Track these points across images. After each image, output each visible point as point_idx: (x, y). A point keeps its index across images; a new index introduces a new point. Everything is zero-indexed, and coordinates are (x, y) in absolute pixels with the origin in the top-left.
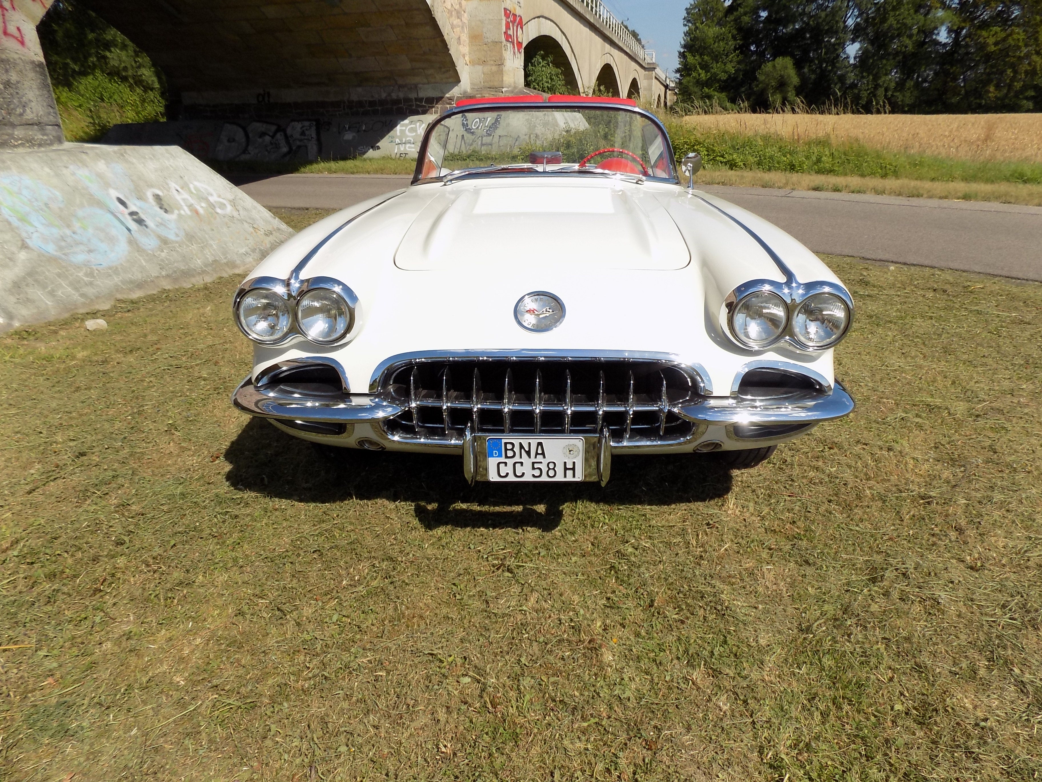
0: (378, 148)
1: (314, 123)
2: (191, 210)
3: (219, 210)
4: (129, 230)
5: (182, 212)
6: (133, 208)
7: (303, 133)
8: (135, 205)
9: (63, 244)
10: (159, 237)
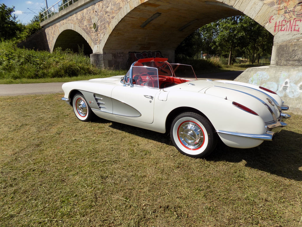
6: (288, 85)
10: (285, 95)
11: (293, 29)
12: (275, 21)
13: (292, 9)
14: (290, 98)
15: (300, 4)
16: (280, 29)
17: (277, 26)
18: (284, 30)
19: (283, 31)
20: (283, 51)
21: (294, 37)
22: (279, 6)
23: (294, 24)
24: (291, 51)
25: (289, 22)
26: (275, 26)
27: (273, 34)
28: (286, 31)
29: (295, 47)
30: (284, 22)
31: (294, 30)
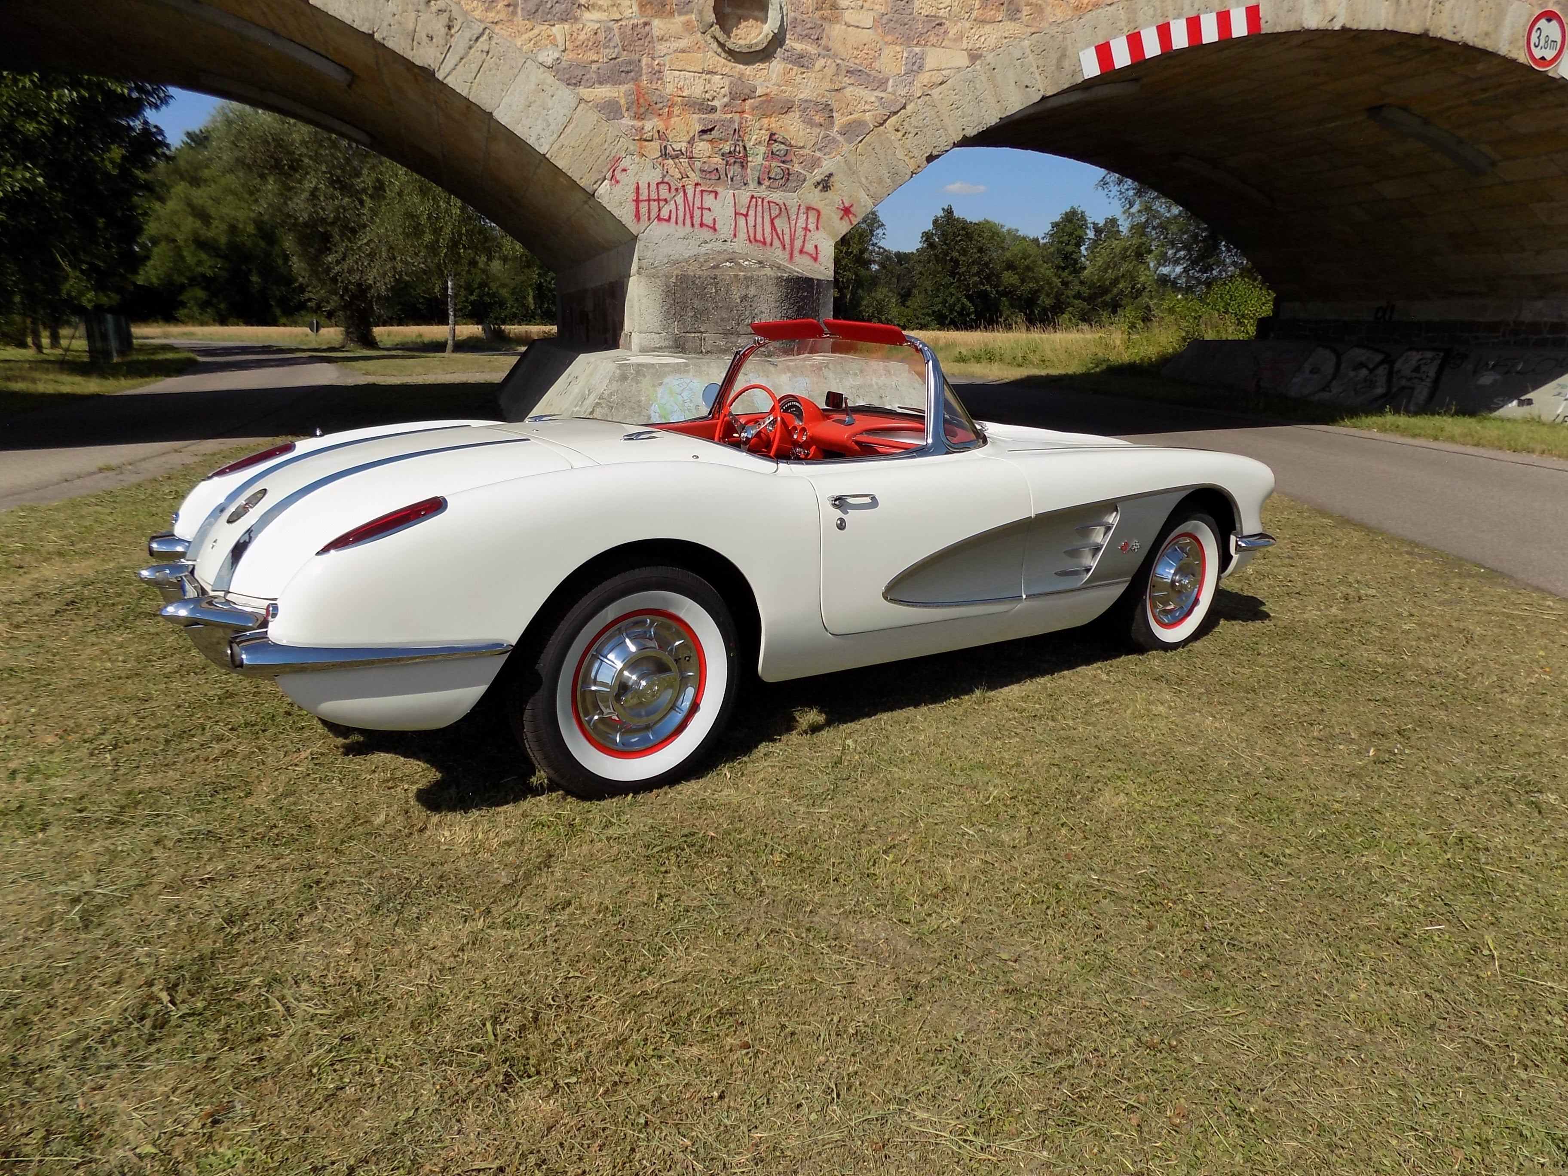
0: (1530, 402)
1: (1442, 354)
7: (1417, 369)
11: (697, 221)
12: (633, 180)
13: (683, 146)
15: (705, 137)
16: (654, 214)
17: (641, 198)
18: (670, 217)
19: (665, 223)
20: (702, 296)
21: (703, 249)
22: (638, 124)
23: (698, 204)
24: (738, 300)
25: (682, 194)
26: (637, 201)
27: (633, 228)
28: (677, 223)
29: (747, 287)
30: (663, 189)
31: (702, 225)
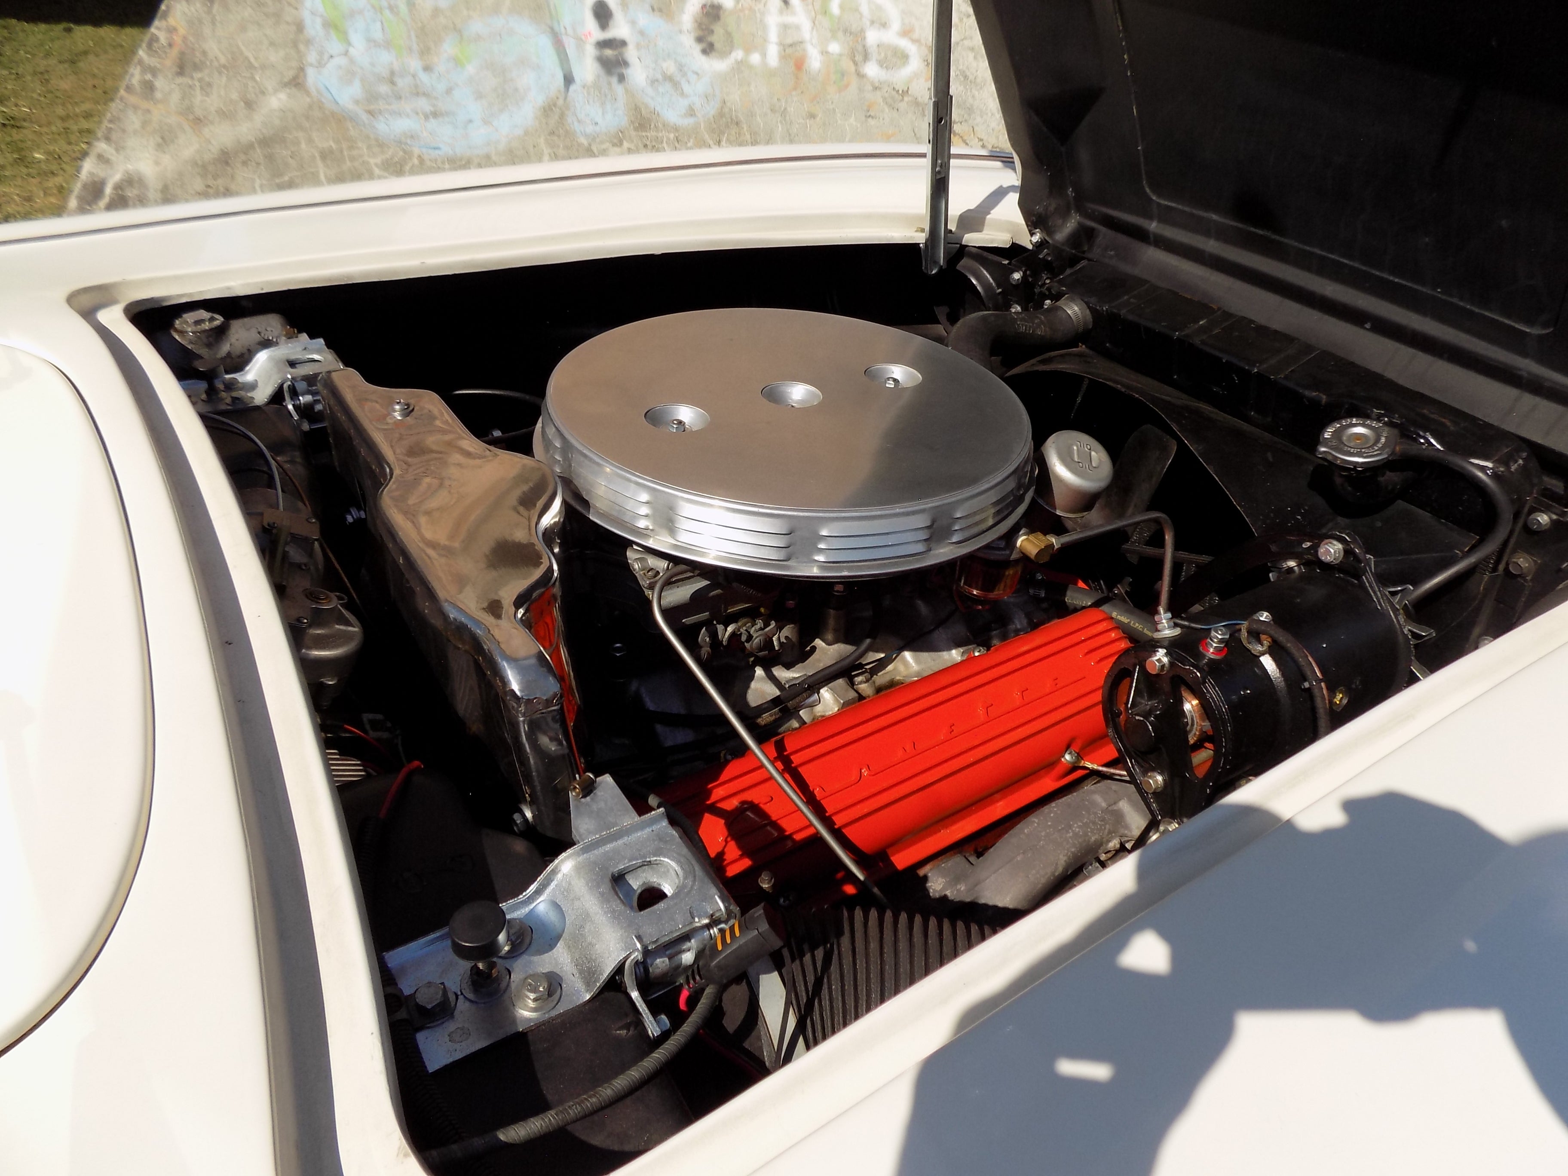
2: (784, 57)
3: (872, 70)
4: (569, 80)
5: (755, 58)
6: (620, 29)
8: (633, 23)
9: (384, 89)
10: (637, 109)
14: (676, 129)
